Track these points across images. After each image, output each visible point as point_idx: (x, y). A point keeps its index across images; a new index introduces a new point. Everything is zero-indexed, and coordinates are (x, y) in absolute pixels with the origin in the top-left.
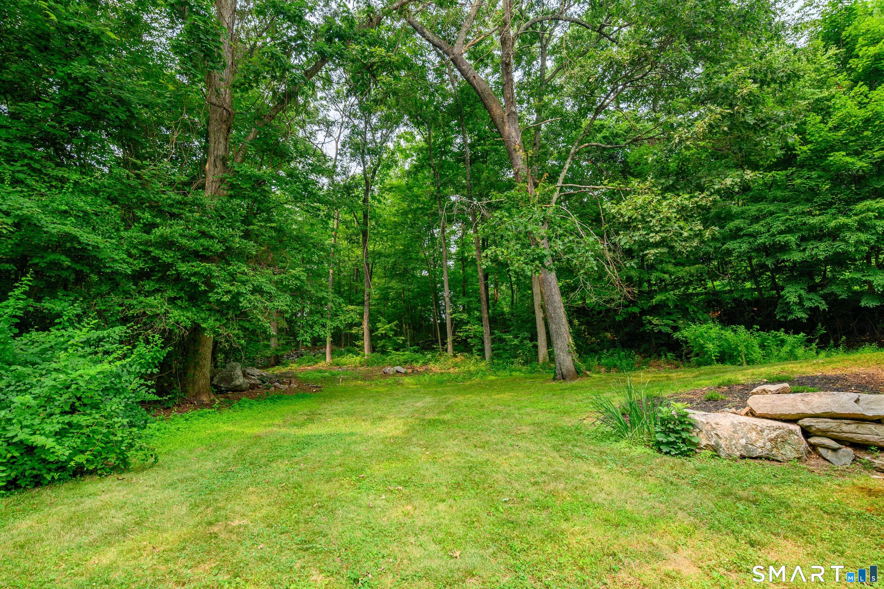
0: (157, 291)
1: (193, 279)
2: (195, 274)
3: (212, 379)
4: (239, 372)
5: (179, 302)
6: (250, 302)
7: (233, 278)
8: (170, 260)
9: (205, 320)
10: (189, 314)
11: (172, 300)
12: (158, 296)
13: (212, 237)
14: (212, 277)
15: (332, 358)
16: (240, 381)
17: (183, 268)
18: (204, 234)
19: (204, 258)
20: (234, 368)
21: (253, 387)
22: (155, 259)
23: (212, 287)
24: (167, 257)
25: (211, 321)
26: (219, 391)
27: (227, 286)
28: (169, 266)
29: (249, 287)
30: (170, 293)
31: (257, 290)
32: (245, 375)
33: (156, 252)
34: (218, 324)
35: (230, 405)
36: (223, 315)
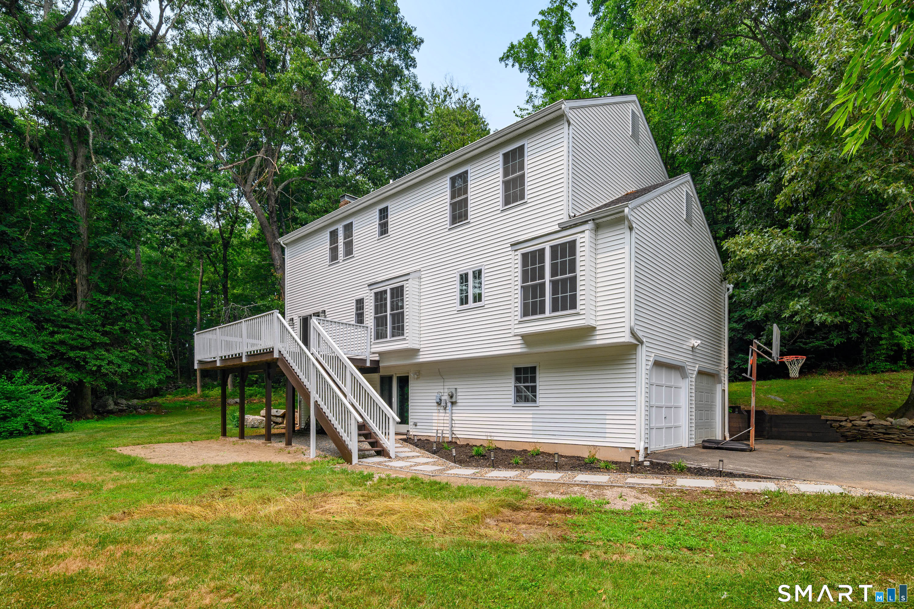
0: (59, 364)
1: (77, 359)
2: (78, 357)
3: (93, 406)
4: (111, 402)
5: (71, 369)
6: (107, 369)
7: (97, 358)
8: (65, 351)
9: (85, 378)
10: (77, 375)
11: (67, 369)
12: (61, 367)
13: (85, 338)
14: (86, 358)
15: (202, 391)
16: (112, 407)
17: (72, 354)
18: (81, 337)
19: (82, 349)
20: (108, 399)
21: (121, 411)
22: (58, 351)
23: (87, 363)
24: (63, 349)
25: (88, 379)
26: (98, 413)
27: (94, 362)
28: (64, 354)
29: (106, 362)
30: (66, 365)
31: (110, 363)
32: (116, 404)
33: (57, 347)
34: (92, 380)
35: (104, 419)
36: (94, 375)
